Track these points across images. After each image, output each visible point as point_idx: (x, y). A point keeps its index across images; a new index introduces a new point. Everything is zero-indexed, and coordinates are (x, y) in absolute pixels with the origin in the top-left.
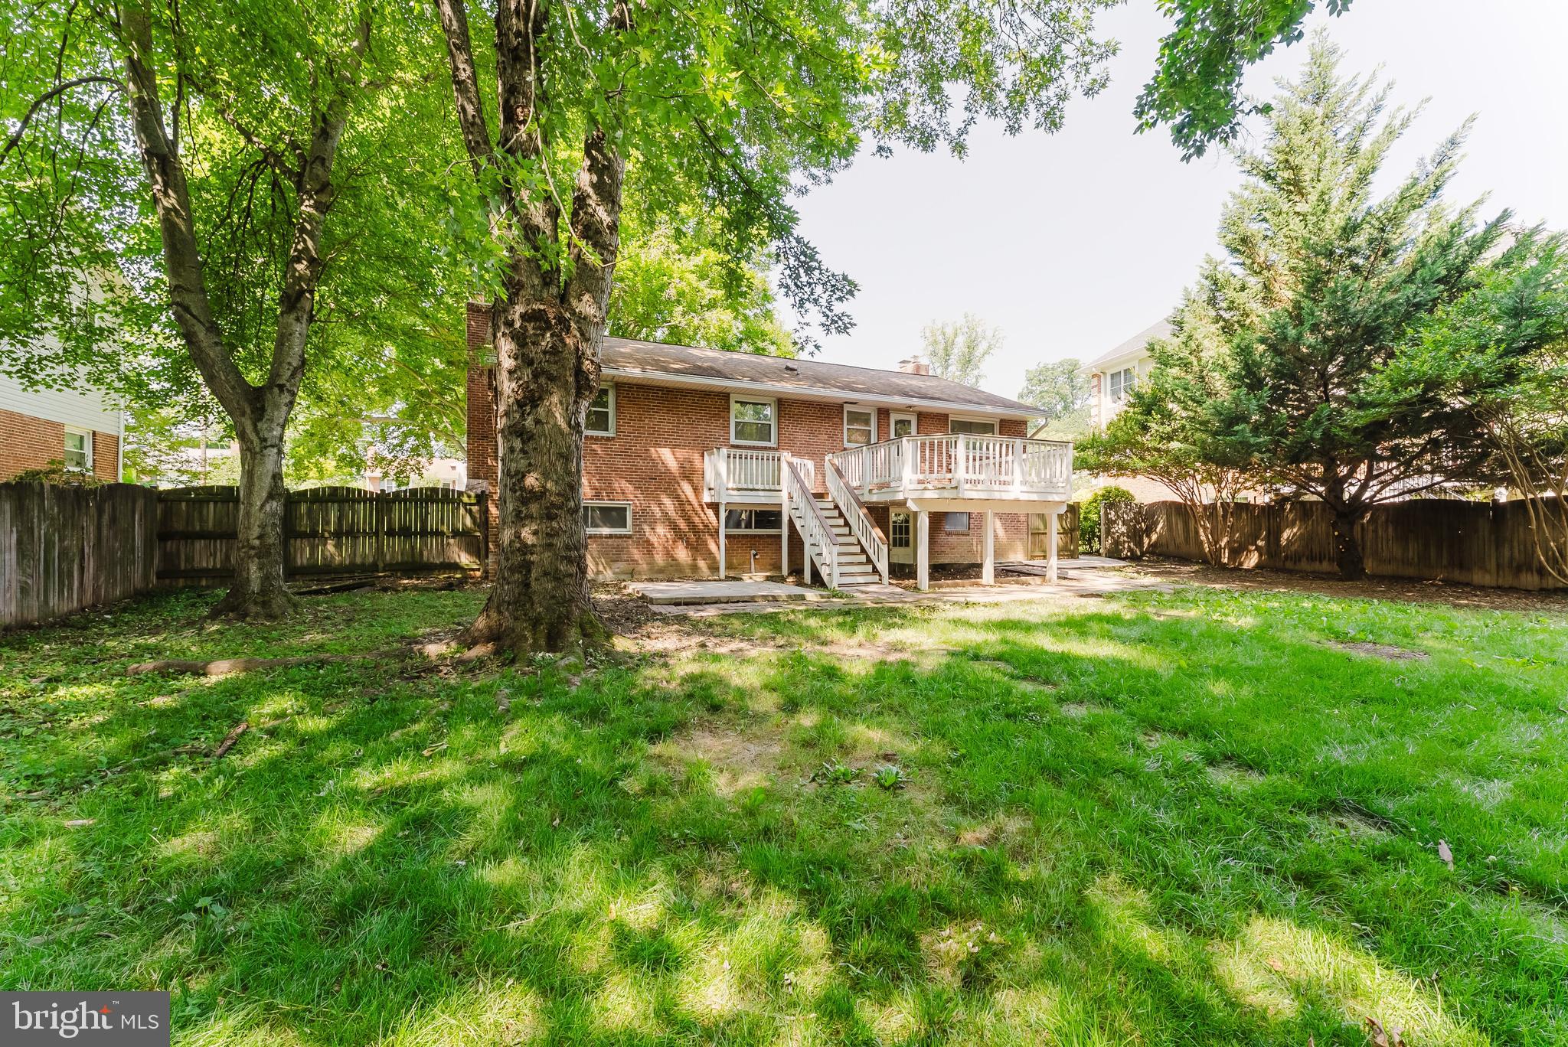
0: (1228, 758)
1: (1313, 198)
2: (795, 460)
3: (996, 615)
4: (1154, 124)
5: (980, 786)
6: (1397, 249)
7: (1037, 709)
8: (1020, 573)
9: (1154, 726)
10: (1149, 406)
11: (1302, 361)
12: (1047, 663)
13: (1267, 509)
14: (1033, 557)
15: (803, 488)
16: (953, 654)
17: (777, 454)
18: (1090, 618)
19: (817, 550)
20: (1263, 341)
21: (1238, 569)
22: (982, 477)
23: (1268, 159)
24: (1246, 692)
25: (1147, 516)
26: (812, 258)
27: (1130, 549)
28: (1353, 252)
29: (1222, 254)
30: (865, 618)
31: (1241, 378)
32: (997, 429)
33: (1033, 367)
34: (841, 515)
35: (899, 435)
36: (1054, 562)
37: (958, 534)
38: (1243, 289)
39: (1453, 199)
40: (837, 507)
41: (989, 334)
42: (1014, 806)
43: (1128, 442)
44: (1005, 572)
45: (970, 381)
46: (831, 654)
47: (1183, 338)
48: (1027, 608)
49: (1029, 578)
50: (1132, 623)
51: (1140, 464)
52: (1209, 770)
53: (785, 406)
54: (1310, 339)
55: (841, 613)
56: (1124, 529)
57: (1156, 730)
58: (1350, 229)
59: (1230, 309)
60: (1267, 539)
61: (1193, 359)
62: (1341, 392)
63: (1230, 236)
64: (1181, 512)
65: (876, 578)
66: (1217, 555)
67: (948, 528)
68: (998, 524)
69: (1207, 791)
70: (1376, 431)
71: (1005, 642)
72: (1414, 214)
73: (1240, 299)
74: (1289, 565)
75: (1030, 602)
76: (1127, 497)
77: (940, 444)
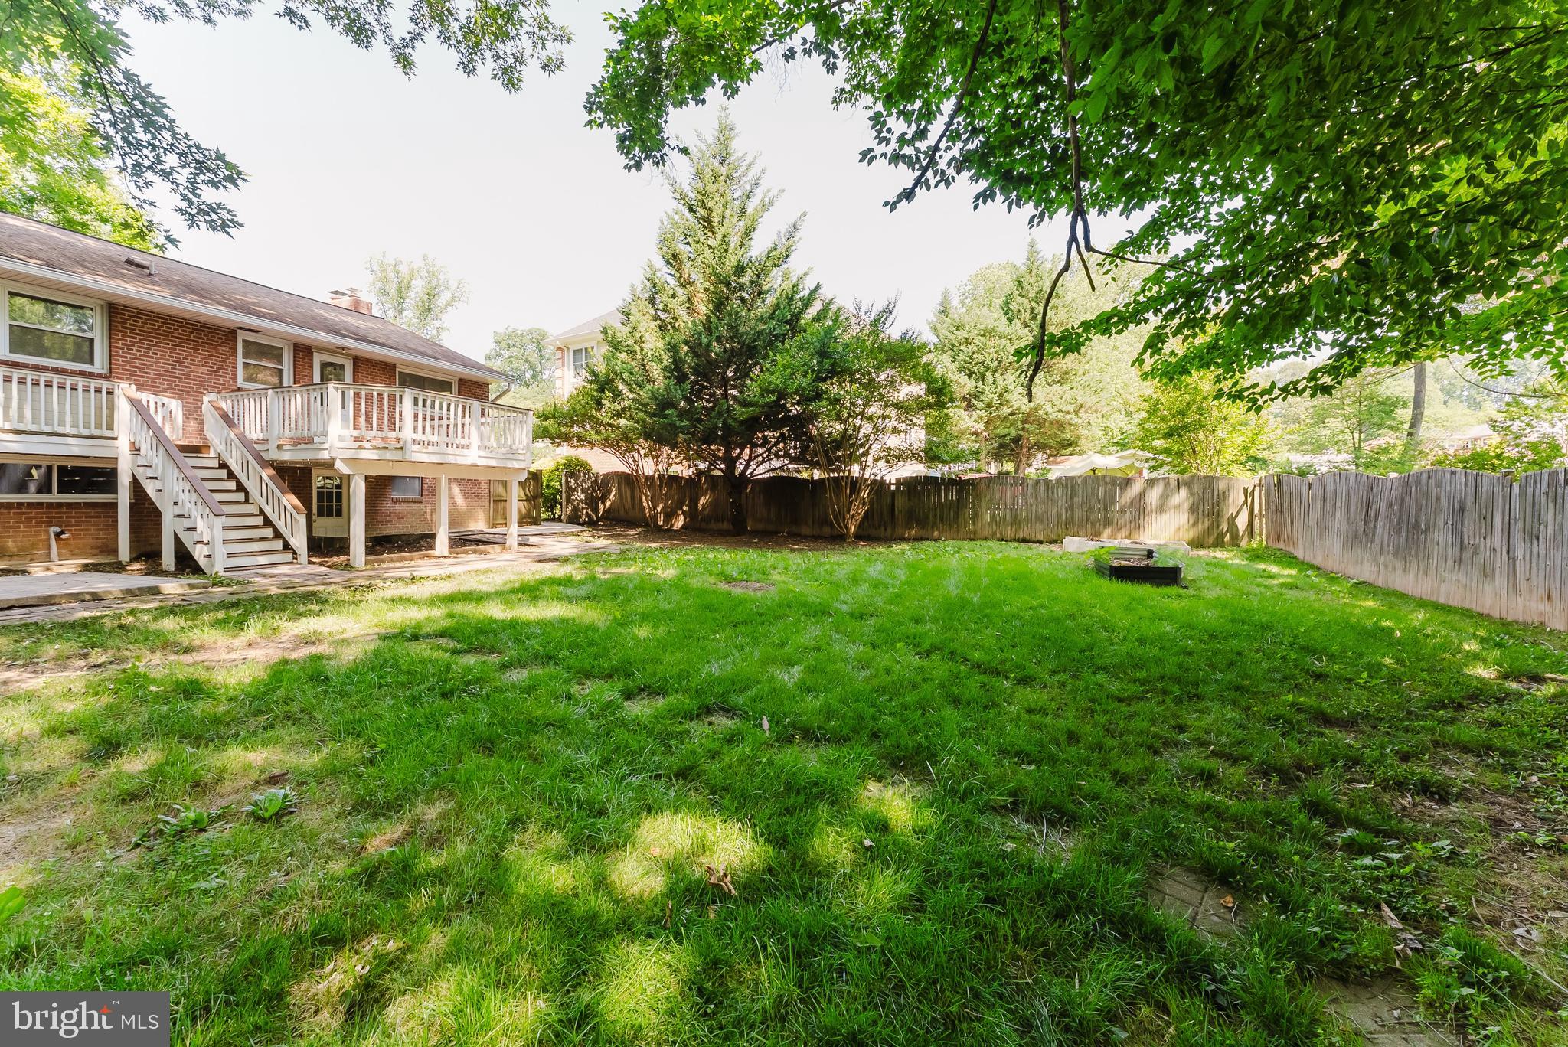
0: (641, 690)
1: (719, 237)
2: (143, 397)
3: (446, 588)
4: (601, 125)
5: (398, 781)
6: (767, 292)
7: (477, 681)
8: (479, 542)
9: (586, 675)
10: (603, 384)
11: (712, 364)
12: (494, 632)
13: (690, 480)
14: (495, 525)
15: (160, 438)
16: (385, 638)
17: (105, 385)
18: (543, 582)
19: (187, 523)
20: (686, 343)
21: (670, 530)
22: (434, 438)
23: (691, 195)
24: (661, 631)
25: (602, 484)
26: (158, 111)
27: (588, 515)
28: (741, 287)
29: (659, 263)
30: (263, 608)
31: (671, 371)
32: (455, 388)
33: (501, 330)
34: (231, 475)
35: (324, 379)
36: (514, 529)
37: (408, 501)
38: (674, 296)
39: (796, 265)
40: (223, 465)
41: (453, 285)
42: (440, 789)
43: (585, 415)
44: (462, 542)
45: (428, 332)
46: (195, 663)
47: (629, 328)
48: (482, 577)
49: (488, 547)
50: (582, 583)
51: (595, 437)
52: (627, 704)
53: (118, 314)
54: (716, 347)
55: (223, 605)
56: (582, 497)
57: (587, 677)
58: (740, 269)
59: (664, 311)
60: (689, 505)
61: (637, 348)
62: (735, 392)
63: (665, 249)
64: (628, 481)
65: (289, 557)
66: (655, 517)
67: (395, 495)
68: (456, 490)
69: (623, 724)
70: (753, 425)
71: (451, 616)
72: (775, 270)
73: (673, 304)
74: (704, 525)
75: (486, 571)
76: (585, 467)
77: (380, 396)
